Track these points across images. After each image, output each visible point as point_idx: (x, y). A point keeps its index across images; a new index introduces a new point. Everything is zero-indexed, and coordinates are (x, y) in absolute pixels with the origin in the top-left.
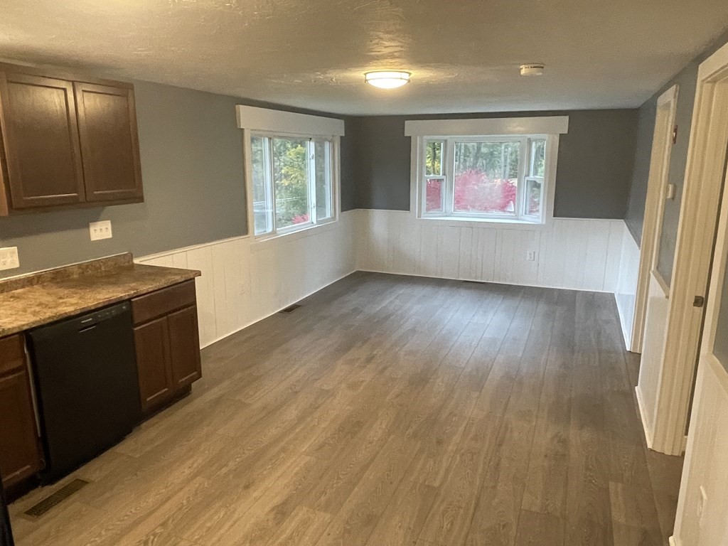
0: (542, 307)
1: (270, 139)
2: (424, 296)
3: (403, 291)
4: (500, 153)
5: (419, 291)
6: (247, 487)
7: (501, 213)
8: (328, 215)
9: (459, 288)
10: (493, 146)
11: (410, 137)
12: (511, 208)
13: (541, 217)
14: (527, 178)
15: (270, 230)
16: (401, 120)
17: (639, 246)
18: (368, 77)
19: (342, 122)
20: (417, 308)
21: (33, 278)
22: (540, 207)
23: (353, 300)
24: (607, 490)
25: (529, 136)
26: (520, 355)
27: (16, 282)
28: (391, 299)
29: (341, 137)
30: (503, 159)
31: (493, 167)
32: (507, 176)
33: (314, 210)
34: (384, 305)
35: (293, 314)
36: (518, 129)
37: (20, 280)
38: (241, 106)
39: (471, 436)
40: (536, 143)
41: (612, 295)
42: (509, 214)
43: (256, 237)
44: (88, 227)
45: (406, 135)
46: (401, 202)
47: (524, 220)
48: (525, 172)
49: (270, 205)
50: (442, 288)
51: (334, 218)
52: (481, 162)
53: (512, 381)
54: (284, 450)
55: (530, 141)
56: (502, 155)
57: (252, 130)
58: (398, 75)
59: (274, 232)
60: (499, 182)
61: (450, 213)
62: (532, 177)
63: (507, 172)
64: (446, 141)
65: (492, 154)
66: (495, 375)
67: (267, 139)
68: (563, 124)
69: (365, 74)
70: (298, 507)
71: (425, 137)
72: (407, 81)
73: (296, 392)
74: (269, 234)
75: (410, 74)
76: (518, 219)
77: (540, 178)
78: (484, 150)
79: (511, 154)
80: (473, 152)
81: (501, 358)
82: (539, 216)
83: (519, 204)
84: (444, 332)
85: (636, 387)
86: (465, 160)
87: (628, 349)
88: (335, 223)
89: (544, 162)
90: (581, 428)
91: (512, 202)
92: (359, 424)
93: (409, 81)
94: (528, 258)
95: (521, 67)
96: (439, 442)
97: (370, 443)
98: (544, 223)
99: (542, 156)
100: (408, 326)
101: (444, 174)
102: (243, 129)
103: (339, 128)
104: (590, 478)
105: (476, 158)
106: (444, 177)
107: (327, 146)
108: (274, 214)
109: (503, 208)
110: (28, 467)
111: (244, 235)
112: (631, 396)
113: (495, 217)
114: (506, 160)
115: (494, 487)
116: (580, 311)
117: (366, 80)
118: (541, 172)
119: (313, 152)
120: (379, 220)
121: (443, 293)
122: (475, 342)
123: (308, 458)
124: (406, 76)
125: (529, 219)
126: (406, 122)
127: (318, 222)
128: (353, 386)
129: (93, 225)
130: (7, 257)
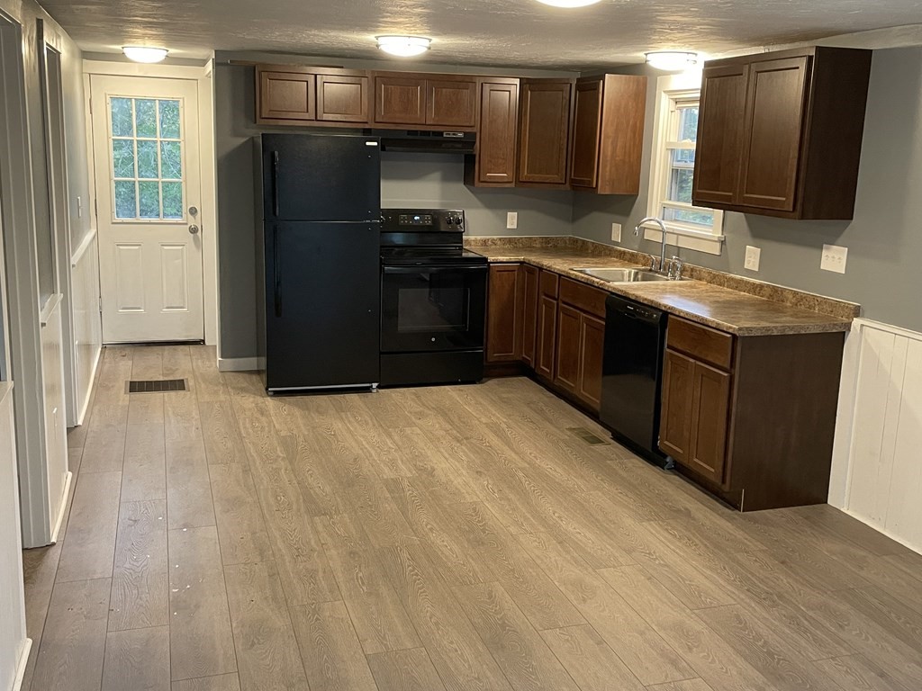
21: (757, 286)
110: (598, 402)
129: (827, 249)
130: (752, 257)
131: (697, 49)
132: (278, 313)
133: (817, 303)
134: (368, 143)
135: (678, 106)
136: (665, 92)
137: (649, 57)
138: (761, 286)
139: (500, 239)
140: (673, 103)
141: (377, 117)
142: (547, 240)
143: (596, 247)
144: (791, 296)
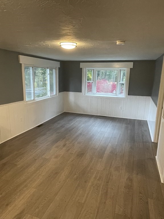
0: (124, 126)
1: (32, 67)
2: (86, 121)
3: (79, 119)
4: (112, 74)
5: (84, 119)
6: (7, 205)
7: (111, 94)
8: (54, 94)
9: (97, 118)
10: (110, 72)
11: (82, 68)
12: (114, 92)
13: (124, 95)
14: (120, 82)
15: (32, 99)
16: (79, 62)
17: (157, 106)
18: (61, 44)
19: (59, 63)
20: (83, 125)
22: (124, 91)
23: (62, 122)
24: (147, 203)
25: (120, 69)
26: (116, 143)
28: (74, 122)
29: (59, 68)
30: (113, 76)
31: (110, 78)
32: (114, 82)
33: (49, 92)
34: (72, 124)
35: (41, 128)
36: (117, 66)
38: (20, 55)
39: (97, 178)
40: (123, 71)
41: (147, 121)
42: (114, 94)
43: (27, 102)
45: (80, 67)
46: (79, 89)
47: (119, 96)
48: (119, 81)
49: (32, 89)
50: (92, 118)
51: (56, 95)
52: (107, 77)
53: (113, 154)
54: (26, 186)
55: (121, 70)
56: (113, 75)
57: (25, 64)
58: (72, 44)
59: (34, 100)
60: (112, 83)
61: (95, 93)
62: (121, 82)
63: (114, 80)
64: (94, 70)
65: (110, 74)
66: (107, 152)
67: (31, 67)
68: (131, 65)
69: (60, 43)
70: (26, 215)
71: (87, 68)
72: (75, 46)
73: (36, 160)
74: (32, 100)
75: (77, 44)
76: (117, 96)
77: (124, 82)
78: (107, 73)
79: (116, 75)
80: (104, 74)
81: (110, 145)
82: (123, 95)
83: (117, 91)
84: (91, 135)
85: (156, 157)
86: (102, 76)
87: (152, 141)
88: (57, 96)
89: (125, 77)
90: (137, 174)
91: (115, 90)
92: (57, 173)
93: (76, 46)
94: (120, 108)
95: (117, 41)
96: (85, 182)
97: (60, 182)
98: (125, 97)
99: (125, 75)
100: (79, 132)
101: (93, 81)
102: (21, 64)
103: (58, 65)
104: (141, 197)
105: (105, 75)
106: (93, 82)
107: (54, 70)
108: (34, 93)
109: (112, 92)
111: (22, 101)
112: (154, 159)
113: (110, 95)
114: (114, 77)
115: (105, 203)
116: (136, 127)
117: (60, 45)
118: (124, 80)
119: (49, 73)
120: (72, 96)
121: (92, 120)
122: (101, 139)
123: (35, 189)
124: (75, 44)
125: (120, 96)
126: (81, 63)
127: (51, 96)
128: (56, 157)
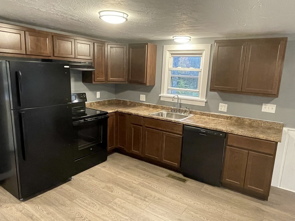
21: (229, 117)
27: (222, 116)
37: (224, 116)
44: (262, 105)
110: (177, 164)
129: (265, 105)
130: (223, 107)
131: (191, 35)
132: (24, 158)
133: (262, 123)
134: (65, 67)
135: (172, 56)
136: (168, 51)
137: (174, 38)
138: (231, 117)
139: (95, 102)
140: (170, 54)
141: (55, 54)
142: (109, 101)
143: (132, 103)
144: (248, 120)
